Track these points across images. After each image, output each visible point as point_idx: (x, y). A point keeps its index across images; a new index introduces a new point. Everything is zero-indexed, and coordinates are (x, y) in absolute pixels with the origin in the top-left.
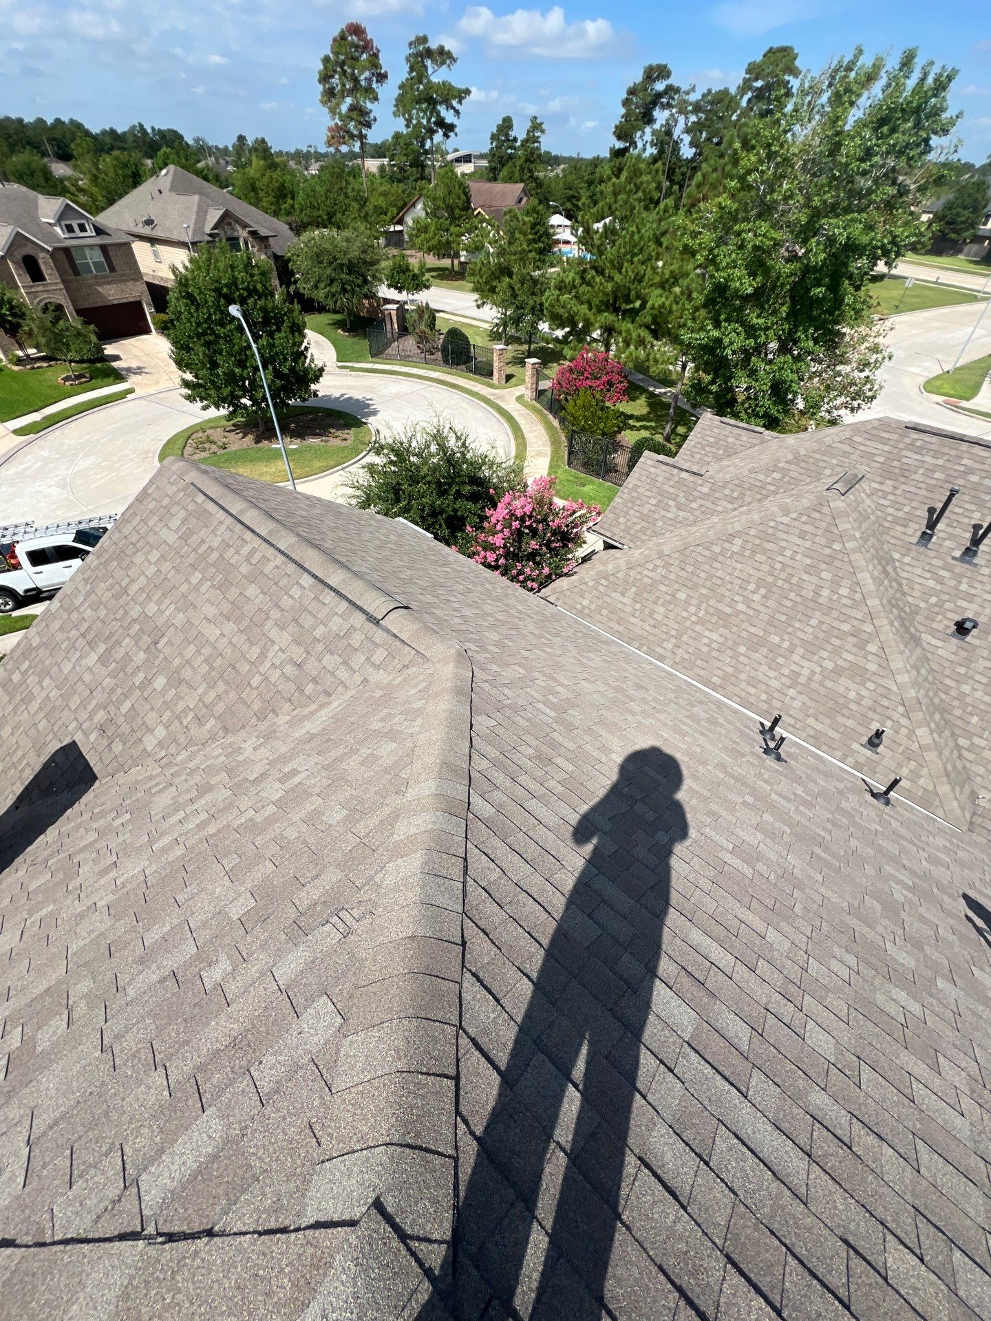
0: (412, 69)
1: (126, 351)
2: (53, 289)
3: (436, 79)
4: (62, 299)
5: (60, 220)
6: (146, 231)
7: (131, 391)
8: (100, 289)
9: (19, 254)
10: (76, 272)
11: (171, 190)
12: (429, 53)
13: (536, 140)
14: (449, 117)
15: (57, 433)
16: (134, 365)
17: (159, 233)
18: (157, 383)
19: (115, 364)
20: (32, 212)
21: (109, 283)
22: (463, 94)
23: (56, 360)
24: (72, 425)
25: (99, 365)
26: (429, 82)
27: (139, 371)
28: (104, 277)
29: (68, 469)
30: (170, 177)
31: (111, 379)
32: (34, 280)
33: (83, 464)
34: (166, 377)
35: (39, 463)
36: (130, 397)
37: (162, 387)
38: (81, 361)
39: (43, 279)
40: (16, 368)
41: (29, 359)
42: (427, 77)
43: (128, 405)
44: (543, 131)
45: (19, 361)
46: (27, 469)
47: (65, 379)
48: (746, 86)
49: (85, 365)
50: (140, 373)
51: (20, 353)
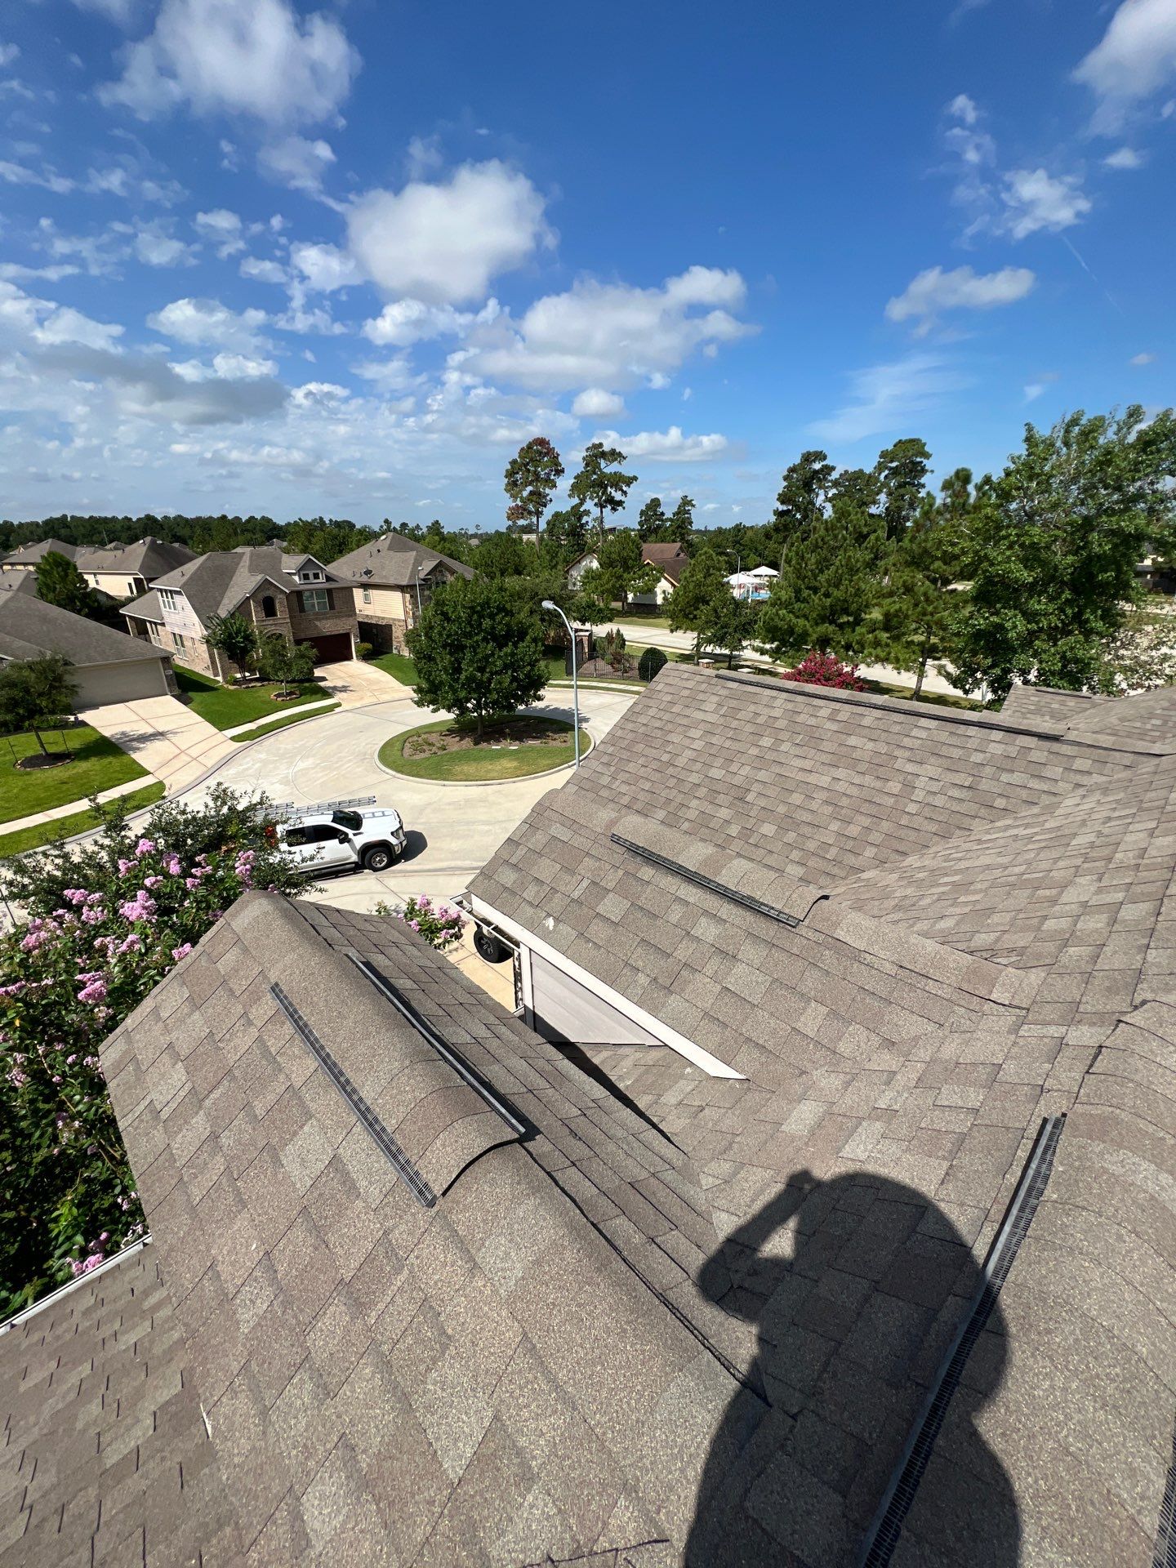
0: (587, 465)
1: (332, 674)
2: (282, 623)
3: (607, 470)
4: (286, 631)
5: (298, 572)
6: (365, 579)
7: (338, 705)
8: (318, 623)
9: (261, 596)
10: (302, 609)
11: (390, 548)
12: (603, 455)
13: (688, 512)
14: (618, 496)
15: (272, 739)
16: (339, 684)
17: (375, 580)
18: (362, 698)
19: (322, 684)
20: (275, 567)
21: (327, 619)
22: (630, 481)
23: (269, 680)
24: (285, 733)
25: (307, 685)
26: (602, 473)
27: (344, 689)
28: (325, 614)
29: (288, 768)
30: (388, 541)
31: (319, 696)
32: (267, 616)
33: (302, 765)
34: (369, 694)
35: (258, 765)
36: (337, 710)
37: (366, 701)
38: (293, 681)
39: (274, 614)
40: (232, 688)
41: (245, 680)
42: (600, 470)
43: (335, 717)
44: (693, 506)
45: (236, 682)
46: (247, 769)
47: (278, 696)
48: (880, 467)
49: (294, 685)
50: (345, 691)
51: (238, 676)
